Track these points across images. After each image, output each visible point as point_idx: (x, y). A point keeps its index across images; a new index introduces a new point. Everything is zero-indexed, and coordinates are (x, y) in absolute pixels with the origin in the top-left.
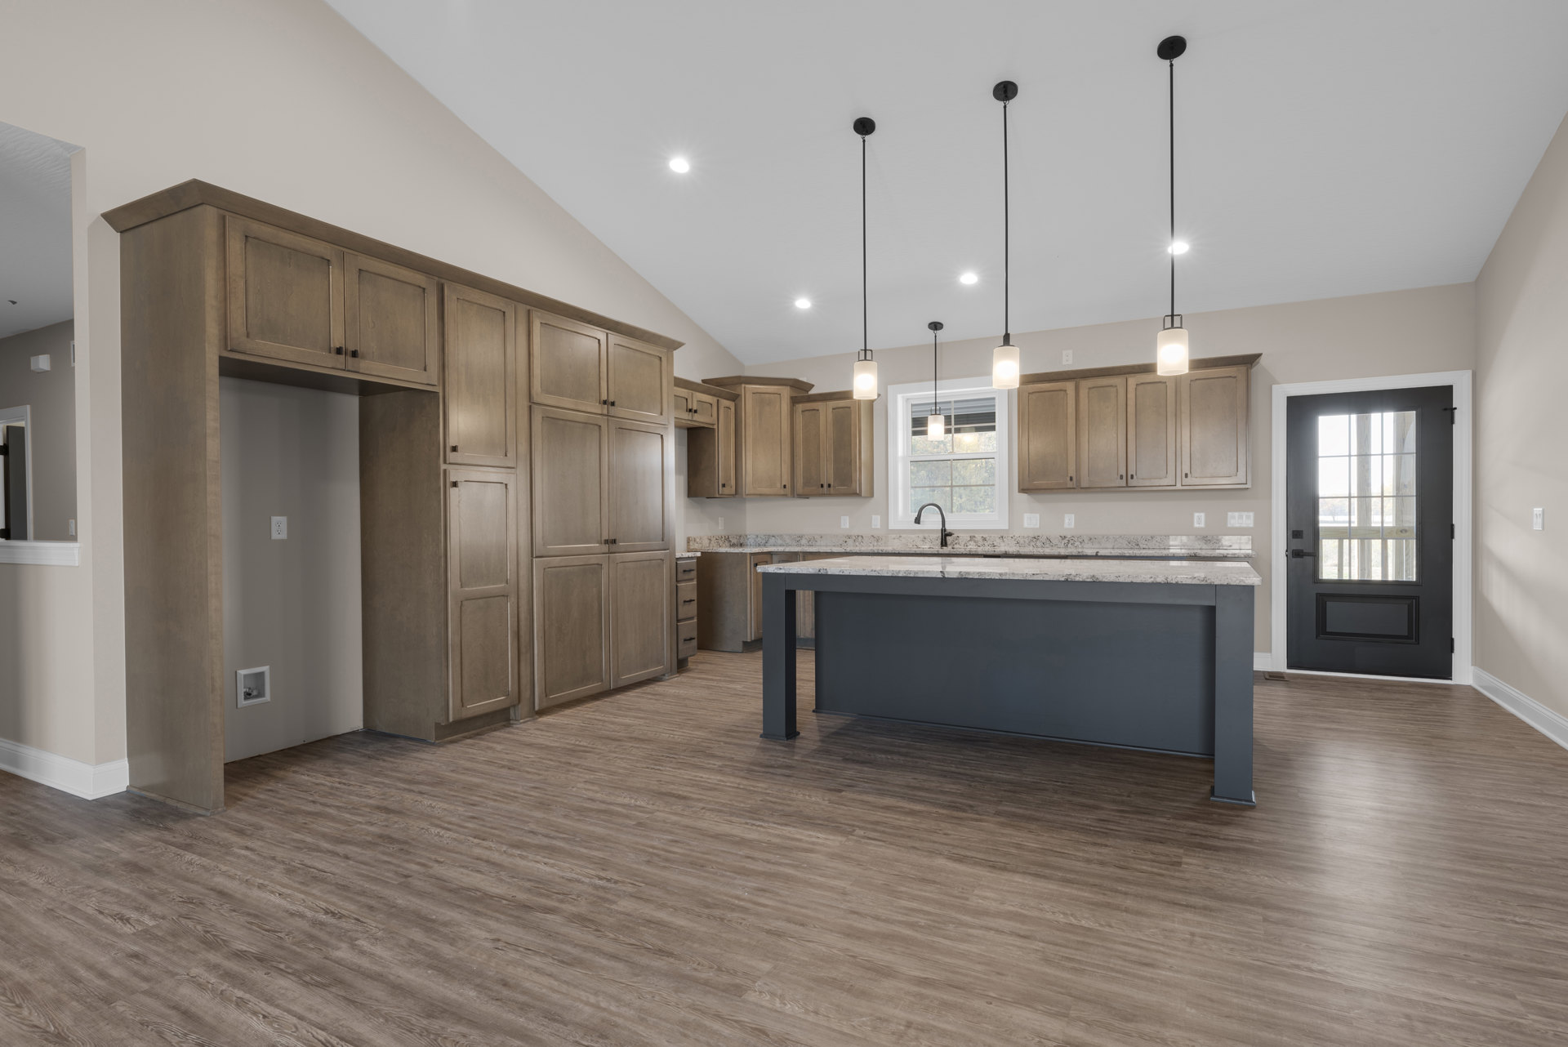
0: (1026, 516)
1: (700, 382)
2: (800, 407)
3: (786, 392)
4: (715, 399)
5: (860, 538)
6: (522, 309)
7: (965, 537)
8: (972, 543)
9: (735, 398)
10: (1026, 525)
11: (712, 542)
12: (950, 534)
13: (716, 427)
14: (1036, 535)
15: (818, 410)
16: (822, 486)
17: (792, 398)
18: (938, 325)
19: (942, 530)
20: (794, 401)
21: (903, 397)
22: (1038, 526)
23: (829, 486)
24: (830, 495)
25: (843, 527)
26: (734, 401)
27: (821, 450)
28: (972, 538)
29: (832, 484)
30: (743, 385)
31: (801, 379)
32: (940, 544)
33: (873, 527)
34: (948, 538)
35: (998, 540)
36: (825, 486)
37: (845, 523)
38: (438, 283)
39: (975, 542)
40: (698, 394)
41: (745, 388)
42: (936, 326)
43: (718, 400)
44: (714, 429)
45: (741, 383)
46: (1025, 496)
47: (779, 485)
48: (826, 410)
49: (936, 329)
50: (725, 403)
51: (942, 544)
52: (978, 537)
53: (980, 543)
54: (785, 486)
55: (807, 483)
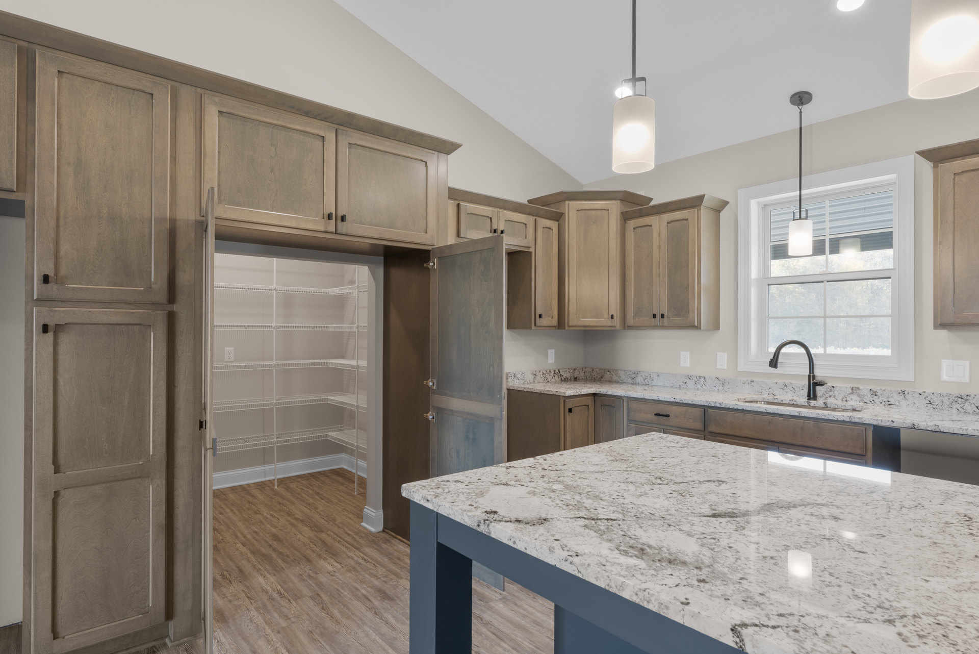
0: (945, 364)
1: (526, 202)
2: (632, 224)
3: (615, 207)
4: (532, 219)
5: (702, 380)
6: (187, 94)
7: (843, 387)
8: (855, 397)
9: (558, 217)
10: (945, 377)
11: (538, 377)
12: (821, 384)
13: (532, 250)
14: (963, 393)
15: (651, 226)
16: (654, 316)
17: (623, 214)
18: (806, 96)
19: (809, 376)
20: (626, 217)
21: (758, 203)
22: (967, 380)
23: (663, 316)
24: (663, 327)
25: (682, 364)
26: (558, 221)
27: (654, 272)
28: (854, 390)
29: (666, 314)
30: (567, 202)
31: (638, 193)
32: (806, 395)
33: (718, 367)
34: (818, 388)
35: (896, 397)
36: (658, 316)
37: (686, 360)
38: (20, 49)
39: (859, 396)
40: (506, 212)
41: (569, 204)
42: (801, 99)
43: (535, 220)
44: (530, 253)
45: (565, 201)
46: (943, 333)
47: (606, 316)
48: (659, 225)
49: (802, 104)
50: (544, 222)
51: (809, 395)
52: (865, 389)
53: (868, 398)
54: (612, 317)
55: (638, 313)
